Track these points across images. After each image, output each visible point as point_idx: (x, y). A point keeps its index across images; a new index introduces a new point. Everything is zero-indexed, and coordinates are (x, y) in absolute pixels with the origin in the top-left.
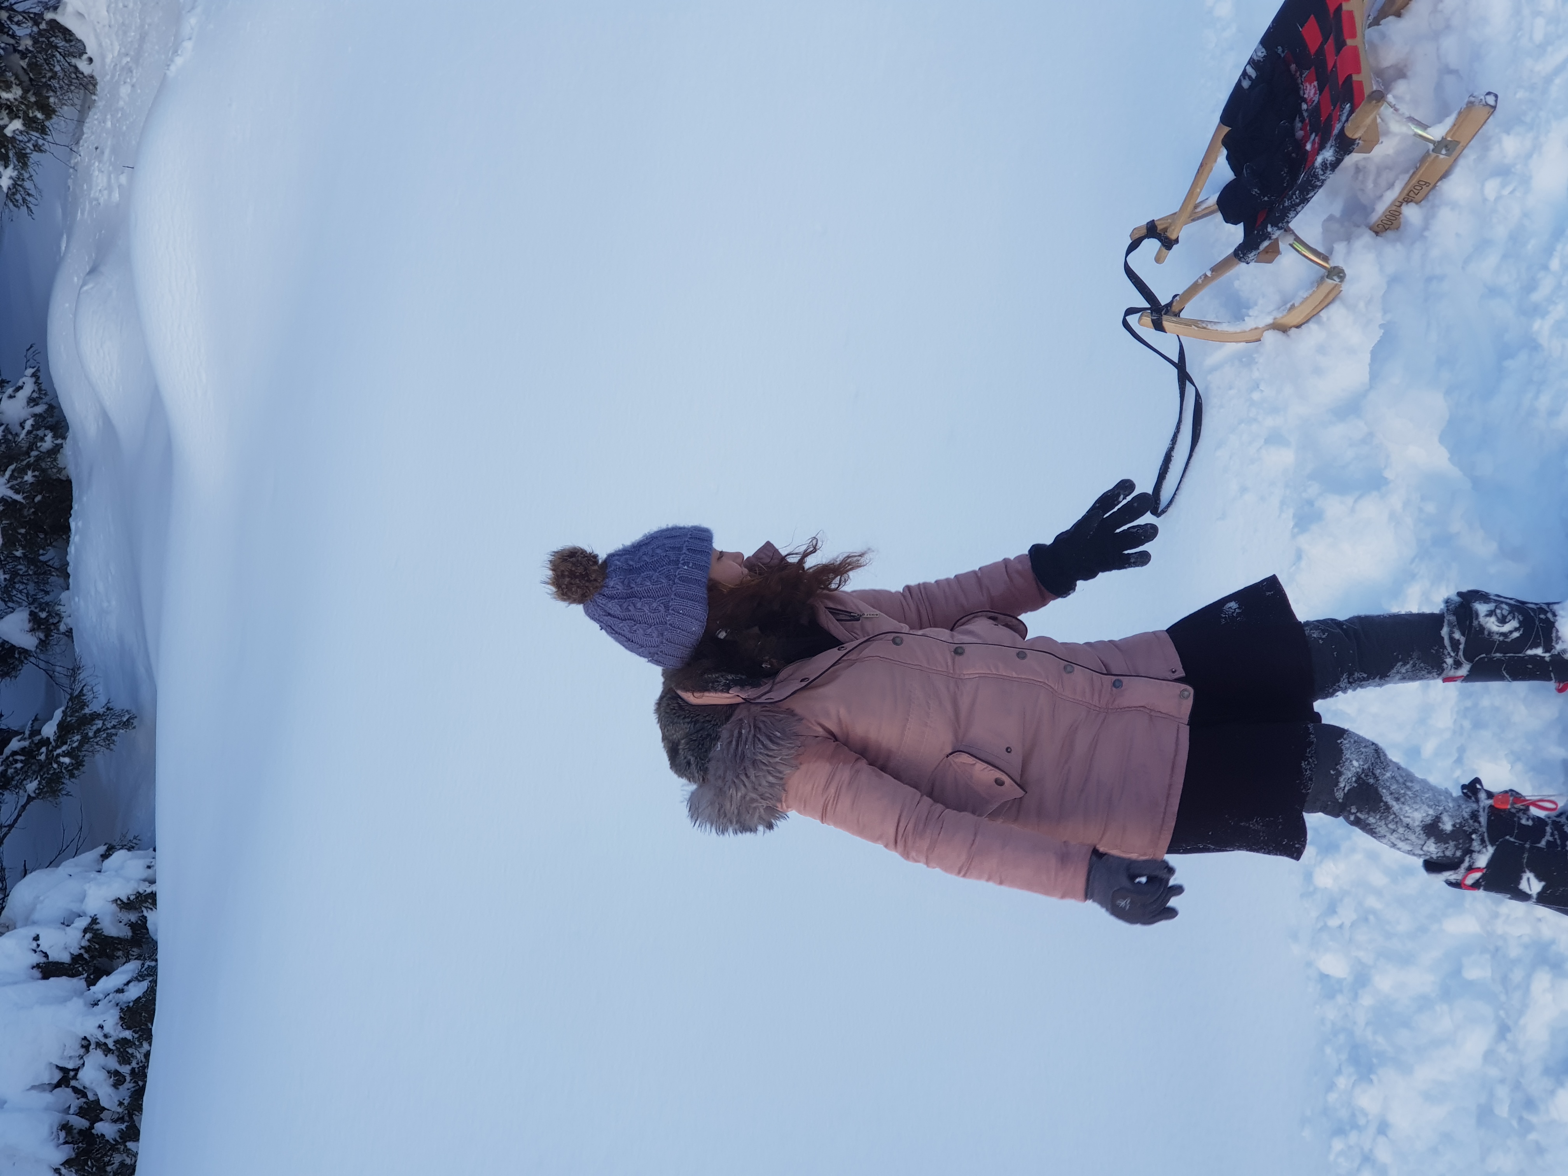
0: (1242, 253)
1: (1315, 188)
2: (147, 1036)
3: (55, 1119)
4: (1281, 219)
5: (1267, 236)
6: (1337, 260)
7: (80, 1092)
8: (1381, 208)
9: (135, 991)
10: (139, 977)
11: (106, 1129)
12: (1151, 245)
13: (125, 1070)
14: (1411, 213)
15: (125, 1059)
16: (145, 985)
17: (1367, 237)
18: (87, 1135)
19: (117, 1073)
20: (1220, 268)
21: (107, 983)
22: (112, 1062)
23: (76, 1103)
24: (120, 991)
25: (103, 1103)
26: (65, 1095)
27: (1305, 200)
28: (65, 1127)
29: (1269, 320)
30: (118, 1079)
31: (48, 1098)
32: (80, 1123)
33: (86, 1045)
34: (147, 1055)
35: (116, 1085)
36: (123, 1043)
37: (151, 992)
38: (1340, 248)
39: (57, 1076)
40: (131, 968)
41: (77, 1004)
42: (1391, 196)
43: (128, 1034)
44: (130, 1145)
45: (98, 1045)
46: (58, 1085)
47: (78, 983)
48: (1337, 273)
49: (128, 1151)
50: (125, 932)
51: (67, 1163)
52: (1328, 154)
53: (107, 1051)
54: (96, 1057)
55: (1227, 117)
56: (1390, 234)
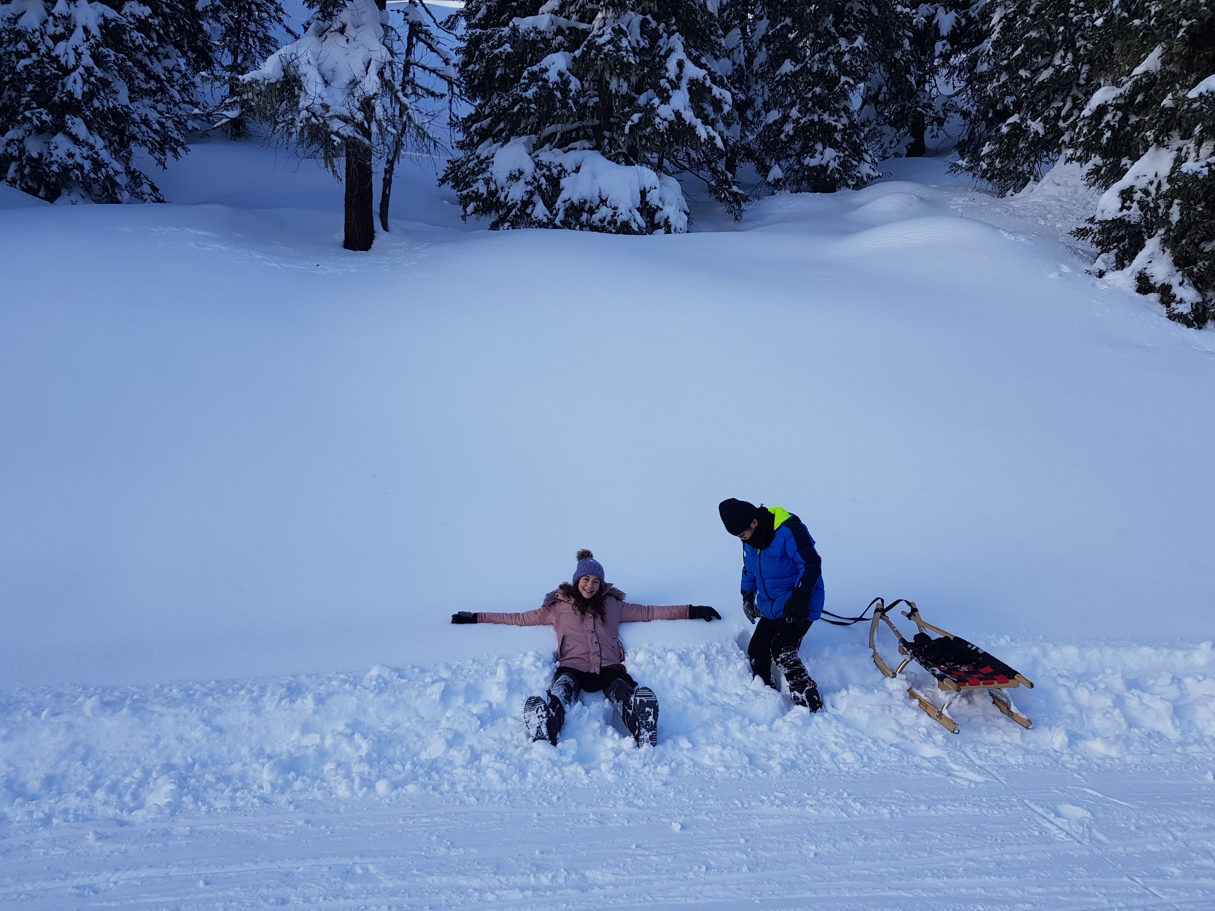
0: (903, 641)
1: (926, 667)
2: (618, 232)
3: (589, 199)
4: (915, 655)
5: (908, 650)
6: (898, 675)
7: (598, 207)
8: (918, 692)
9: (634, 226)
10: (639, 227)
11: (584, 217)
12: (908, 610)
13: (606, 223)
14: (916, 702)
15: (609, 223)
16: (636, 229)
17: (907, 687)
18: (583, 210)
19: (604, 220)
20: (897, 633)
21: (637, 215)
22: (608, 218)
23: (594, 205)
24: (635, 220)
25: (594, 216)
26: (597, 201)
27: (921, 663)
28: (585, 202)
29: (877, 651)
30: (602, 221)
31: (596, 195)
32: (587, 207)
33: (615, 208)
34: (611, 232)
35: (600, 220)
36: (615, 222)
37: (633, 232)
38: (904, 676)
39: (604, 198)
40: (643, 224)
41: (630, 205)
42: (922, 696)
43: (619, 224)
44: (578, 226)
45: (615, 213)
46: (601, 199)
47: (638, 205)
48: (894, 676)
49: (576, 225)
50: (656, 221)
51: (572, 203)
52: (938, 672)
53: (613, 216)
54: (610, 212)
55: (956, 639)
56: (908, 695)
